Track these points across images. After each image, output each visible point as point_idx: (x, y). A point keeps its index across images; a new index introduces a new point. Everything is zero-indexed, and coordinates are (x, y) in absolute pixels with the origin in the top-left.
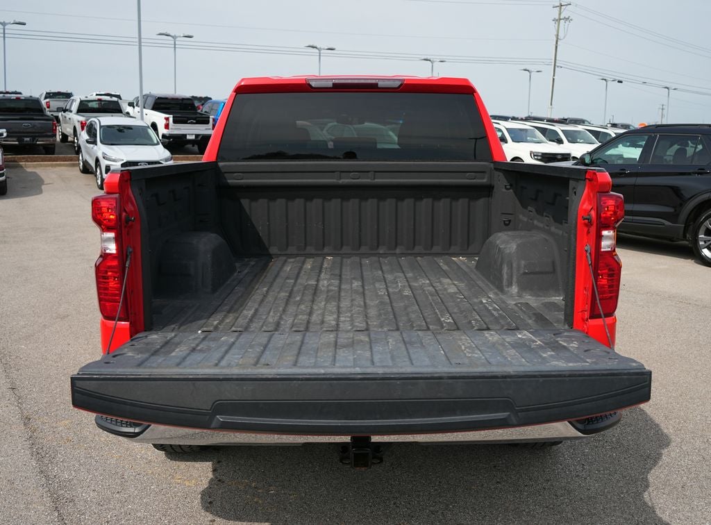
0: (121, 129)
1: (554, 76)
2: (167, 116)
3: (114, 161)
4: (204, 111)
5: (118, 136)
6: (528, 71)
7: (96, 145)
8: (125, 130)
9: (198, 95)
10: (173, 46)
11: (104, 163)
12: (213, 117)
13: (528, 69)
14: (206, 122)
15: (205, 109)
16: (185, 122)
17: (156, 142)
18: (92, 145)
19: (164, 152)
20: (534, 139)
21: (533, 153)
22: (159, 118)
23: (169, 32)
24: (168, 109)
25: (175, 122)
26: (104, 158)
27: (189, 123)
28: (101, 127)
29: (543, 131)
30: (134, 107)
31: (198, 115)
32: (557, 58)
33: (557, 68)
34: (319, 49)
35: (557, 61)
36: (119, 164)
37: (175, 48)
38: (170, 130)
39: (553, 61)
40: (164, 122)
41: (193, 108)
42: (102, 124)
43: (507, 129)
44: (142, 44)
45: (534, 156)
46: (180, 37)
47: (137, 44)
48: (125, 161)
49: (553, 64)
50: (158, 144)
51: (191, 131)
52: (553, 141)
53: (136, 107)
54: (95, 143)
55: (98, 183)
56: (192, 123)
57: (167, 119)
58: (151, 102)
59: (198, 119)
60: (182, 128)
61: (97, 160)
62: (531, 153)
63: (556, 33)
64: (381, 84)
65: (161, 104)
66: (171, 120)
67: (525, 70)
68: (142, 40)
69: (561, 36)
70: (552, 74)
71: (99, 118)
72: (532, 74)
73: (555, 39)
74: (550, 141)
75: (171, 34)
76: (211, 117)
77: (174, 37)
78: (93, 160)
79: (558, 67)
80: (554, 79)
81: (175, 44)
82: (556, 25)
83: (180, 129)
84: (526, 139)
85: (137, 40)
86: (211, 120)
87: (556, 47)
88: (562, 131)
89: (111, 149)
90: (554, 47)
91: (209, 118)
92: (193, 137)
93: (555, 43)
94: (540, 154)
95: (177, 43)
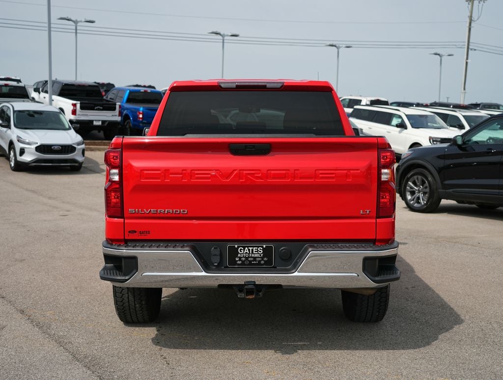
0: (32, 114)
1: (467, 59)
2: (74, 102)
3: (29, 144)
4: (109, 97)
5: (30, 120)
6: (439, 55)
7: (10, 128)
8: (36, 116)
9: (101, 81)
10: (74, 31)
11: (18, 146)
12: (119, 104)
13: (438, 52)
14: (113, 108)
15: (110, 96)
16: (92, 109)
17: (67, 127)
18: (5, 129)
19: (76, 136)
20: (435, 125)
21: (433, 138)
22: (67, 104)
23: (69, 17)
24: (75, 95)
25: (82, 108)
26: (18, 141)
27: (96, 110)
28: (14, 112)
29: (444, 117)
30: (39, 93)
31: (104, 102)
32: (471, 41)
33: (470, 51)
34: (223, 36)
35: (470, 44)
36: (34, 147)
37: (76, 33)
38: (77, 116)
39: (466, 44)
40: (72, 108)
41: (99, 94)
42: (15, 109)
43: (406, 115)
44: (52, 29)
45: (433, 141)
46: (81, 21)
47: (47, 29)
48: (39, 144)
49: (466, 47)
50: (70, 129)
51: (97, 117)
52: (455, 127)
53: (41, 93)
54: (9, 127)
55: (11, 165)
56: (98, 109)
57: (74, 105)
58: (58, 88)
59: (105, 106)
60: (89, 114)
61: (11, 144)
62: (430, 138)
63: (469, 14)
64: (268, 86)
65: (68, 91)
66: (78, 106)
67: (436, 54)
68: (52, 26)
69: (475, 17)
70: (465, 57)
71: (11, 103)
72: (443, 58)
73: (468, 20)
74: (451, 126)
75: (72, 19)
76: (118, 104)
77: (76, 22)
78: (6, 143)
79: (471, 49)
80: (467, 63)
81: (76, 29)
82: (470, 6)
83: (87, 115)
84: (427, 125)
85: (47, 25)
86: (117, 107)
87: (470, 29)
88: (464, 116)
89: (25, 132)
90: (467, 29)
91: (116, 104)
92: (100, 123)
93: (468, 25)
94: (439, 140)
95: (78, 28)
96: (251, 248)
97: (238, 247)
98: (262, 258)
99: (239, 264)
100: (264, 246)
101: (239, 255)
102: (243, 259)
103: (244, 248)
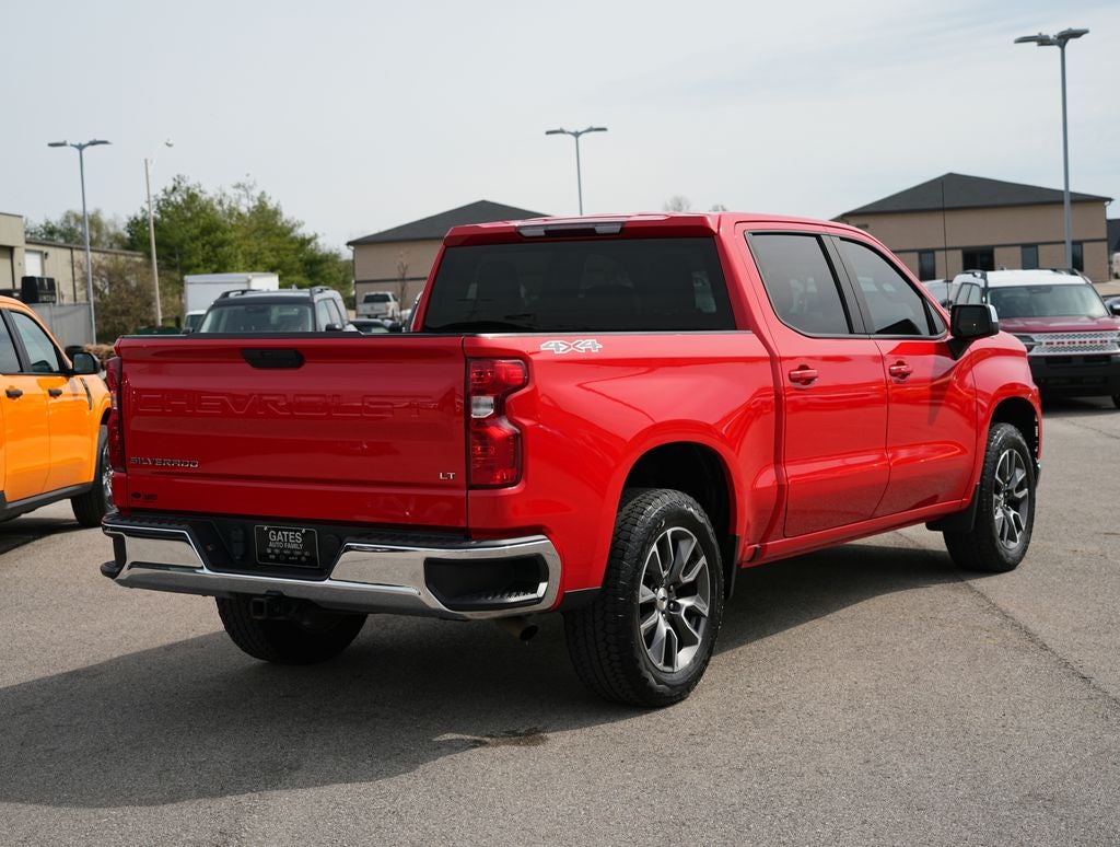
64: (599, 229)
96: (285, 533)
97: (269, 530)
98: (303, 550)
99: (272, 560)
100: (304, 531)
101: (271, 545)
102: (277, 551)
103: (277, 530)
